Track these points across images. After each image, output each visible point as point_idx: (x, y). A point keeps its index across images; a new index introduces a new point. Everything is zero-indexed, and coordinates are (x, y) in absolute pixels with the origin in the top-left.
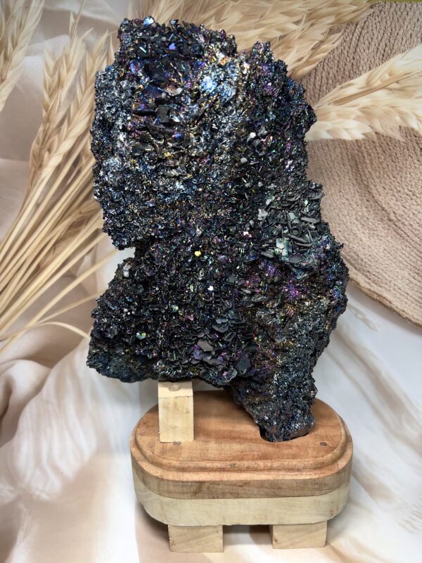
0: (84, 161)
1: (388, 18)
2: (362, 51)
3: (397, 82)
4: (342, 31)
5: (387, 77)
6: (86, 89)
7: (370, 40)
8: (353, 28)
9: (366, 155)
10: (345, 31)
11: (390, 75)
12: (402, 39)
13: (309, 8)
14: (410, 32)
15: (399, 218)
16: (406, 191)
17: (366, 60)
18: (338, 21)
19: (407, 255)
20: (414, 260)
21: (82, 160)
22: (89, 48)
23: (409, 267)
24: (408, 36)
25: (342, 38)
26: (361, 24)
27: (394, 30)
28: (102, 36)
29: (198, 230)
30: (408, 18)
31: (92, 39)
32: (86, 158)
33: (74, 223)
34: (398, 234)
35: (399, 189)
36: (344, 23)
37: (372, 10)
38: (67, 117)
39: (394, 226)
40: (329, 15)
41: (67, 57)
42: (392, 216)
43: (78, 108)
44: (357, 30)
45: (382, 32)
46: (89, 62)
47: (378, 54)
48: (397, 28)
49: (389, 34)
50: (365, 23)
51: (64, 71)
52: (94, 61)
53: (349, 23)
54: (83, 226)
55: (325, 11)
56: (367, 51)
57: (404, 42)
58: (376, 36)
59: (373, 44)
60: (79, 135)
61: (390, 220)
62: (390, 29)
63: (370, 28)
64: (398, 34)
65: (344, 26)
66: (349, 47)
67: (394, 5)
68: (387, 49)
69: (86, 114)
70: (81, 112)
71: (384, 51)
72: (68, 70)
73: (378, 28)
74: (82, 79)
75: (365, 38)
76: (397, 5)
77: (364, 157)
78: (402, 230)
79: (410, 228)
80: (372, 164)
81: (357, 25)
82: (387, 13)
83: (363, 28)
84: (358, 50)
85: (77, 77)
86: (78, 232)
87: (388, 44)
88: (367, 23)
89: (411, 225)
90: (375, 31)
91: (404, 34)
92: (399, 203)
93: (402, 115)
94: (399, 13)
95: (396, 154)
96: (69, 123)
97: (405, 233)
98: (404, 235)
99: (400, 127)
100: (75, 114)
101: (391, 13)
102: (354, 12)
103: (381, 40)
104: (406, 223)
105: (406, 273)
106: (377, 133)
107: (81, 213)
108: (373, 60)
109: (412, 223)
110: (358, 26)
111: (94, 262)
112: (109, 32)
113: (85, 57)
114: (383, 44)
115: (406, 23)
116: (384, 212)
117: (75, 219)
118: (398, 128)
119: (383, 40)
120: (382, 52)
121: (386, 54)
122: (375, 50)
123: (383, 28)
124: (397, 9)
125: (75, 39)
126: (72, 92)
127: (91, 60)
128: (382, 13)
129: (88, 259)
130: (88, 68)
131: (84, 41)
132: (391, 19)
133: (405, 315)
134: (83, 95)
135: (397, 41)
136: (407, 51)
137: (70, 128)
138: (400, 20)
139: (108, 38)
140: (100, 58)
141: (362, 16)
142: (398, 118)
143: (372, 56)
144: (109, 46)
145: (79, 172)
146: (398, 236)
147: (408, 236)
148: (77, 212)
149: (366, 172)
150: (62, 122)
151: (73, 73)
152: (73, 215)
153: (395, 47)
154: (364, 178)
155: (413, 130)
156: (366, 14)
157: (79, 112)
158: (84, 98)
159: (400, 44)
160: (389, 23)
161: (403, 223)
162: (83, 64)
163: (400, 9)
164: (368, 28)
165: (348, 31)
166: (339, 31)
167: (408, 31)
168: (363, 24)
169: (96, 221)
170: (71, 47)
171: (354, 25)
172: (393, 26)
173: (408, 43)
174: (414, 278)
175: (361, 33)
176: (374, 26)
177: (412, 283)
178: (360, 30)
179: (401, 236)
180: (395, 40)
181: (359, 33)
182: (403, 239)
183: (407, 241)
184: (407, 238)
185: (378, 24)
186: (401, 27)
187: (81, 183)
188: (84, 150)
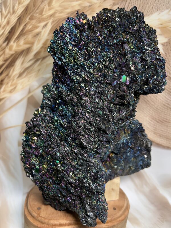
8: (125, 3)
10: (121, 4)
12: (148, 9)
14: (152, 6)
19: (148, 110)
20: (151, 113)
23: (149, 115)
24: (151, 8)
27: (144, 5)
34: (144, 101)
44: (126, 4)
48: (146, 4)
49: (142, 7)
57: (149, 11)
62: (142, 4)
63: (133, 4)
64: (146, 7)
65: (120, 2)
73: (137, 4)
78: (146, 99)
79: (150, 98)
83: (129, 3)
91: (149, 7)
97: (147, 100)
105: (147, 119)
110: (127, 2)
123: (139, 3)
135: (145, 11)
136: (150, 15)
139: (1, 3)
144: (2, 7)
146: (144, 102)
147: (149, 102)
153: (145, 13)
159: (147, 12)
164: (132, 3)
165: (122, 4)
166: (118, 4)
167: (151, 6)
168: (129, 1)
171: (125, 2)
172: (144, 3)
173: (151, 11)
174: (151, 121)
175: (128, 6)
176: (135, 2)
177: (150, 123)
178: (128, 4)
179: (146, 102)
180: (145, 10)
181: (127, 6)
182: (147, 103)
183: (148, 104)
184: (148, 102)
185: (137, 2)
186: (147, 3)
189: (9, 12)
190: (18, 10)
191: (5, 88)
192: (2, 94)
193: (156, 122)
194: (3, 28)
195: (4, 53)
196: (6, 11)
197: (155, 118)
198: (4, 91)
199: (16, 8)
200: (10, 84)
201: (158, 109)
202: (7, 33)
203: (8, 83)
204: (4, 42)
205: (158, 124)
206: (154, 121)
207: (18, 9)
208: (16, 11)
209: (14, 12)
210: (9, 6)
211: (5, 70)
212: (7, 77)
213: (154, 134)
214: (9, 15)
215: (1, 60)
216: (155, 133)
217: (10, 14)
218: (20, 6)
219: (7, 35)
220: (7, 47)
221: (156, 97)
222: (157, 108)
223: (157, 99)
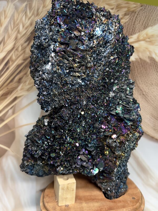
0: (11, 63)
1: (147, 11)
2: (137, 24)
3: (149, 38)
4: (130, 15)
5: (145, 36)
6: (14, 28)
7: (140, 20)
8: (134, 14)
9: (135, 67)
10: (131, 15)
11: (147, 35)
12: (152, 21)
13: (117, 3)
14: (155, 18)
15: (147, 94)
16: (150, 83)
17: (138, 28)
18: (128, 10)
19: (149, 108)
20: (151, 111)
21: (10, 63)
22: (16, 8)
24: (154, 20)
25: (129, 18)
26: (137, 13)
28: (24, 3)
29: (84, 102)
30: (155, 13)
31: (18, 4)
32: (12, 62)
33: (4, 93)
34: (146, 100)
35: (147, 82)
36: (131, 11)
37: (141, 8)
38: (3, 41)
39: (144, 97)
40: (125, 7)
41: (5, 12)
42: (144, 93)
43: (9, 37)
45: (144, 17)
46: (16, 15)
47: (143, 26)
50: (138, 12)
51: (3, 18)
52: (19, 15)
53: (133, 12)
54: (9, 95)
55: (124, 5)
56: (138, 24)
57: (152, 22)
58: (142, 19)
59: (141, 22)
60: (9, 50)
61: (143, 94)
62: (147, 16)
63: (140, 15)
64: (150, 19)
65: (130, 13)
66: (132, 22)
67: (150, 7)
68: (146, 24)
69: (12, 41)
70: (11, 39)
71: (145, 25)
72: (5, 18)
73: (143, 15)
74: (12, 23)
75: (138, 19)
76: (151, 7)
77: (135, 68)
79: (150, 98)
80: (137, 71)
81: (135, 13)
82: (147, 9)
83: (138, 15)
84: (135, 24)
85: (10, 22)
86: (6, 98)
87: (147, 22)
88: (139, 13)
89: (151, 97)
90: (142, 17)
91: (153, 19)
92: (147, 88)
93: (150, 52)
94: (151, 10)
95: (147, 67)
96: (4, 44)
97: (148, 100)
99: (149, 57)
100: (7, 40)
101: (148, 9)
102: (135, 7)
103: (144, 21)
104: (149, 96)
105: (148, 116)
106: (140, 59)
107: (8, 89)
108: (140, 28)
109: (151, 96)
110: (136, 14)
111: (13, 113)
112: (27, 2)
113: (14, 13)
114: (145, 22)
115: (154, 15)
116: (141, 91)
117: (4, 92)
118: (148, 57)
119: (145, 21)
120: (144, 25)
121: (145, 26)
122: (142, 24)
123: (145, 15)
124: (151, 9)
125: (10, 4)
126: (6, 29)
127: (17, 15)
128: (145, 9)
129: (10, 112)
130: (15, 18)
131: (14, 5)
132: (148, 12)
133: (147, 133)
134: (12, 31)
135: (150, 22)
136: (153, 26)
137: (4, 47)
138: (152, 13)
139: (27, 5)
140: (22, 14)
141: (138, 10)
142: (148, 53)
143: (140, 27)
144: (27, 9)
145: (8, 69)
147: (149, 101)
148: (6, 88)
149: (135, 75)
151: (8, 20)
152: (4, 90)
153: (149, 24)
154: (134, 77)
155: (153, 58)
156: (139, 9)
157: (9, 40)
158: (13, 32)
159: (151, 23)
160: (147, 14)
161: (148, 96)
162: (13, 16)
163: (152, 9)
164: (139, 15)
165: (132, 15)
166: (128, 15)
168: (138, 13)
169: (15, 93)
170: (7, 7)
171: (134, 13)
172: (149, 15)
173: (154, 23)
174: (151, 118)
175: (137, 17)
176: (142, 14)
177: (150, 120)
178: (136, 15)
179: (147, 101)
180: (149, 21)
181: (136, 17)
182: (148, 102)
183: (149, 103)
184: (149, 102)
185: (143, 14)
186: (152, 16)
187: (8, 74)
188: (11, 58)
189: (33, 14)
191: (22, 87)
192: (19, 92)
193: (155, 119)
194: (26, 28)
195: (24, 52)
196: (30, 13)
197: (154, 116)
198: (21, 89)
199: (40, 10)
200: (27, 82)
201: (157, 108)
202: (29, 33)
203: (25, 82)
204: (25, 42)
205: (157, 121)
206: (153, 118)
207: (42, 12)
208: (40, 13)
209: (38, 14)
210: (34, 9)
211: (24, 68)
212: (25, 76)
213: (154, 130)
214: (33, 17)
215: (21, 59)
216: (155, 130)
217: (34, 16)
218: (44, 9)
219: (28, 36)
220: (27, 47)
221: (155, 97)
222: (156, 107)
223: (156, 99)
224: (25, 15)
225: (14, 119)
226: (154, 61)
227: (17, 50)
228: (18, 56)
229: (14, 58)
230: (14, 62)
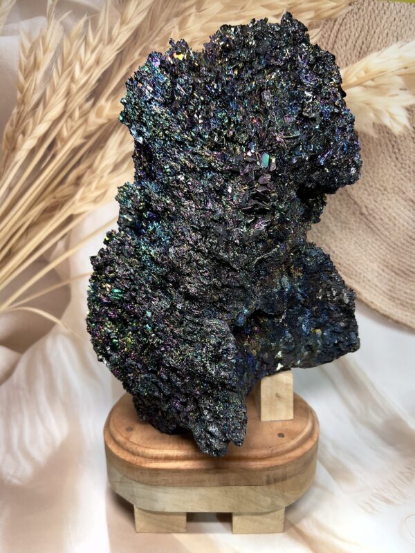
0: (59, 145)
1: (366, 16)
2: (340, 47)
3: (373, 80)
4: (321, 26)
5: (363, 74)
6: (62, 73)
7: (347, 37)
10: (324, 27)
11: (366, 72)
12: (379, 37)
13: (290, 2)
14: (386, 31)
15: (371, 212)
16: (378, 186)
17: (343, 56)
18: (317, 16)
19: (377, 248)
20: (384, 253)
21: (57, 145)
22: (66, 30)
23: (379, 260)
24: (385, 34)
25: (320, 34)
26: (340, 21)
27: (371, 28)
28: (81, 19)
30: (385, 17)
31: (70, 21)
32: (61, 142)
33: (47, 207)
34: (369, 227)
35: (371, 184)
36: (323, 19)
37: (350, 8)
38: (42, 100)
39: (365, 220)
40: (309, 10)
41: (44, 39)
42: (364, 210)
43: (54, 91)
44: (335, 27)
45: (359, 29)
46: (66, 45)
47: (355, 52)
48: (375, 27)
49: (366, 32)
50: (343, 20)
51: (40, 53)
52: (72, 45)
53: (328, 19)
54: (57, 211)
55: (304, 6)
56: (344, 48)
57: (380, 40)
58: (353, 33)
59: (350, 41)
60: (54, 119)
61: (362, 214)
62: (367, 27)
63: (348, 26)
64: (375, 32)
65: (323, 22)
66: (327, 43)
67: (372, 3)
68: (363, 47)
69: (60, 100)
70: (57, 96)
71: (361, 48)
72: (45, 52)
73: (356, 26)
74: (59, 62)
75: (343, 35)
76: (375, 4)
78: (373, 224)
79: (381, 222)
81: (335, 21)
82: (365, 11)
83: (341, 25)
84: (336, 46)
85: (54, 60)
86: (51, 217)
87: (365, 42)
88: (345, 20)
89: (382, 219)
90: (352, 28)
91: (381, 33)
92: (371, 198)
93: (376, 112)
94: (377, 12)
95: (369, 150)
96: (45, 107)
97: (376, 227)
98: (375, 229)
99: (374, 124)
100: (51, 97)
101: (369, 11)
102: (333, 8)
103: (358, 38)
104: (377, 217)
105: (375, 266)
107: (55, 198)
108: (349, 58)
109: (383, 217)
110: (337, 23)
111: (67, 248)
112: (88, 15)
113: (62, 40)
114: (360, 42)
115: (383, 22)
116: (356, 206)
117: (48, 204)
118: (372, 125)
119: (360, 37)
120: (359, 49)
121: (362, 52)
122: (352, 47)
123: (360, 25)
124: (375, 8)
125: (53, 22)
126: (48, 75)
127: (69, 44)
128: (361, 11)
129: (61, 245)
130: (65, 51)
131: (62, 23)
132: (369, 18)
133: (373, 307)
134: (60, 77)
135: (373, 40)
136: (383, 49)
137: (45, 113)
138: (378, 19)
139: (86, 22)
140: (79, 40)
141: (341, 13)
142: (372, 115)
143: (349, 53)
144: (87, 30)
145: (54, 156)
146: (369, 230)
147: (379, 230)
148: (51, 196)
150: (37, 105)
151: (50, 55)
152: (47, 200)
153: (372, 45)
155: (386, 127)
156: (345, 11)
157: (55, 96)
158: (61, 80)
160: (366, 21)
161: (374, 217)
162: (60, 47)
163: (378, 8)
164: (346, 25)
165: (326, 27)
166: (318, 26)
167: (384, 30)
169: (70, 207)
170: (48, 29)
171: (333, 22)
172: (370, 24)
173: (384, 41)
174: (383, 270)
175: (339, 30)
176: (352, 23)
177: (381, 275)
178: (338, 26)
179: (372, 229)
180: (372, 38)
181: (337, 30)
182: (374, 232)
183: (377, 234)
184: (377, 231)
185: (356, 22)
186: (378, 26)
187: (56, 168)
188: (59, 134)
189: (101, 40)
190: (119, 37)
191: (83, 194)
192: (78, 204)
193: (393, 274)
194: (88, 71)
195: (86, 121)
196: (94, 38)
197: (392, 266)
198: (82, 199)
199: (115, 32)
200: (94, 185)
201: (398, 246)
202: (94, 82)
203: (90, 184)
204: (87, 100)
205: (398, 277)
206: (389, 271)
207: (118, 35)
208: (114, 37)
209: (110, 41)
210: (101, 30)
211: (85, 156)
212: (89, 171)
213: (390, 299)
214: (101, 46)
215: (80, 136)
216: (392, 298)
217: (104, 44)
218: (125, 28)
219: (94, 85)
220: (92, 111)
221: (393, 219)
222: (395, 244)
223: (395, 225)
224: (84, 44)
225: (67, 260)
226: (388, 133)
227: (71, 116)
228: (74, 128)
229: (65, 133)
230: (65, 142)
